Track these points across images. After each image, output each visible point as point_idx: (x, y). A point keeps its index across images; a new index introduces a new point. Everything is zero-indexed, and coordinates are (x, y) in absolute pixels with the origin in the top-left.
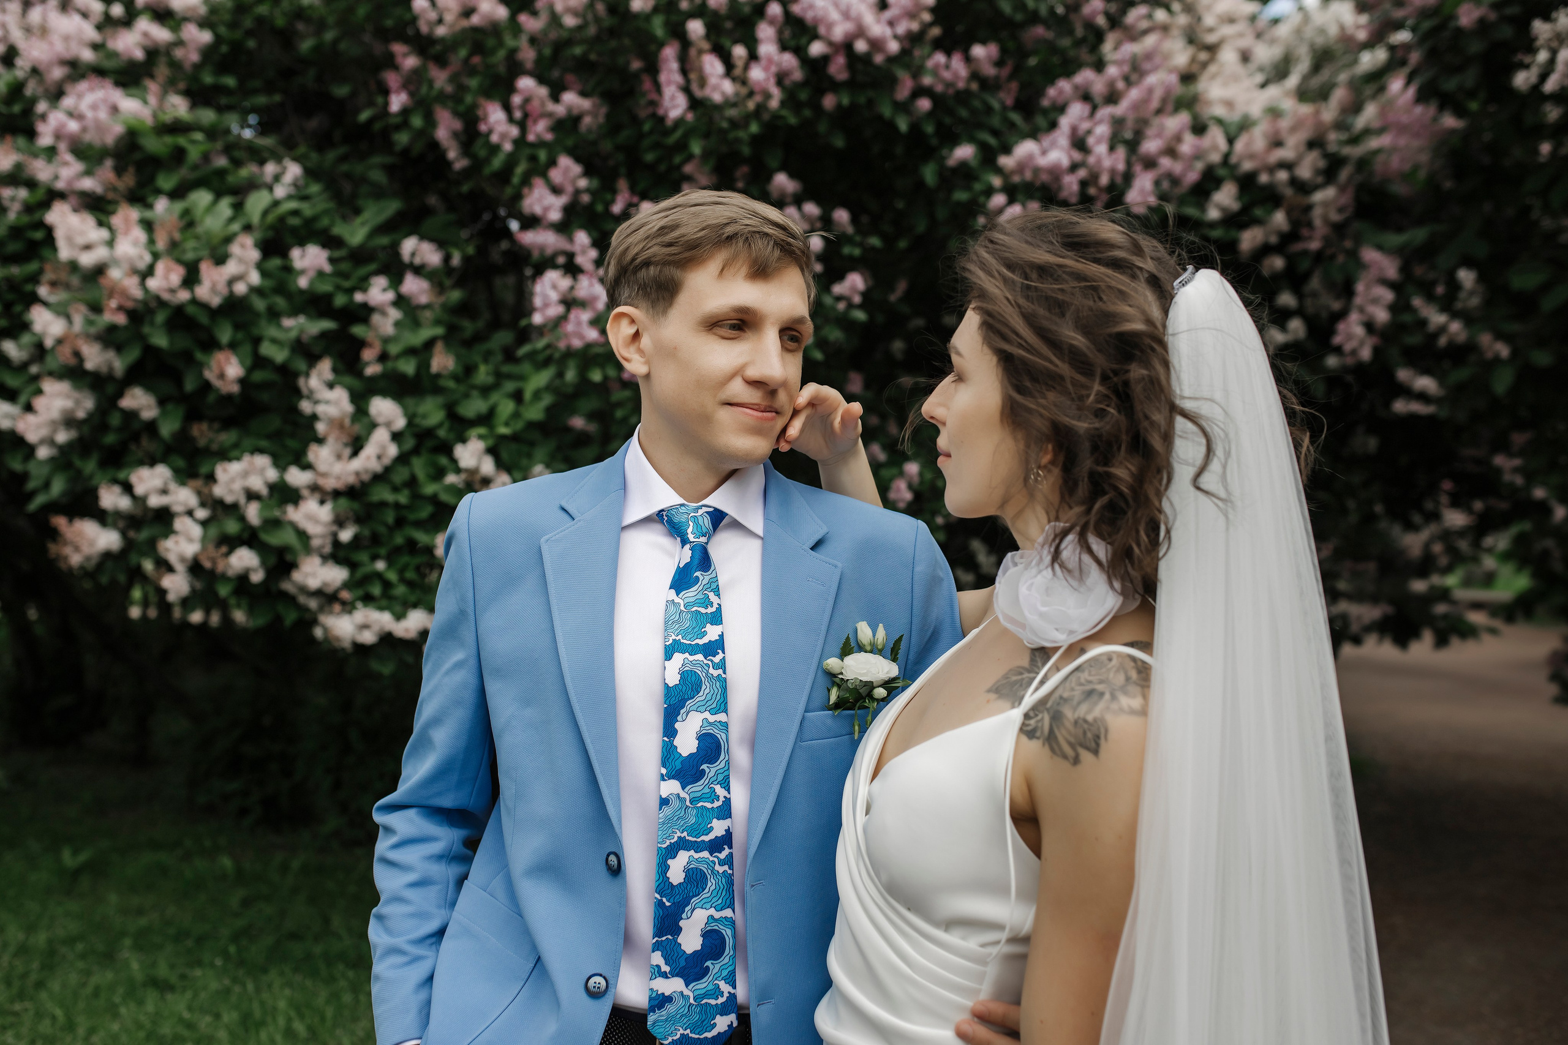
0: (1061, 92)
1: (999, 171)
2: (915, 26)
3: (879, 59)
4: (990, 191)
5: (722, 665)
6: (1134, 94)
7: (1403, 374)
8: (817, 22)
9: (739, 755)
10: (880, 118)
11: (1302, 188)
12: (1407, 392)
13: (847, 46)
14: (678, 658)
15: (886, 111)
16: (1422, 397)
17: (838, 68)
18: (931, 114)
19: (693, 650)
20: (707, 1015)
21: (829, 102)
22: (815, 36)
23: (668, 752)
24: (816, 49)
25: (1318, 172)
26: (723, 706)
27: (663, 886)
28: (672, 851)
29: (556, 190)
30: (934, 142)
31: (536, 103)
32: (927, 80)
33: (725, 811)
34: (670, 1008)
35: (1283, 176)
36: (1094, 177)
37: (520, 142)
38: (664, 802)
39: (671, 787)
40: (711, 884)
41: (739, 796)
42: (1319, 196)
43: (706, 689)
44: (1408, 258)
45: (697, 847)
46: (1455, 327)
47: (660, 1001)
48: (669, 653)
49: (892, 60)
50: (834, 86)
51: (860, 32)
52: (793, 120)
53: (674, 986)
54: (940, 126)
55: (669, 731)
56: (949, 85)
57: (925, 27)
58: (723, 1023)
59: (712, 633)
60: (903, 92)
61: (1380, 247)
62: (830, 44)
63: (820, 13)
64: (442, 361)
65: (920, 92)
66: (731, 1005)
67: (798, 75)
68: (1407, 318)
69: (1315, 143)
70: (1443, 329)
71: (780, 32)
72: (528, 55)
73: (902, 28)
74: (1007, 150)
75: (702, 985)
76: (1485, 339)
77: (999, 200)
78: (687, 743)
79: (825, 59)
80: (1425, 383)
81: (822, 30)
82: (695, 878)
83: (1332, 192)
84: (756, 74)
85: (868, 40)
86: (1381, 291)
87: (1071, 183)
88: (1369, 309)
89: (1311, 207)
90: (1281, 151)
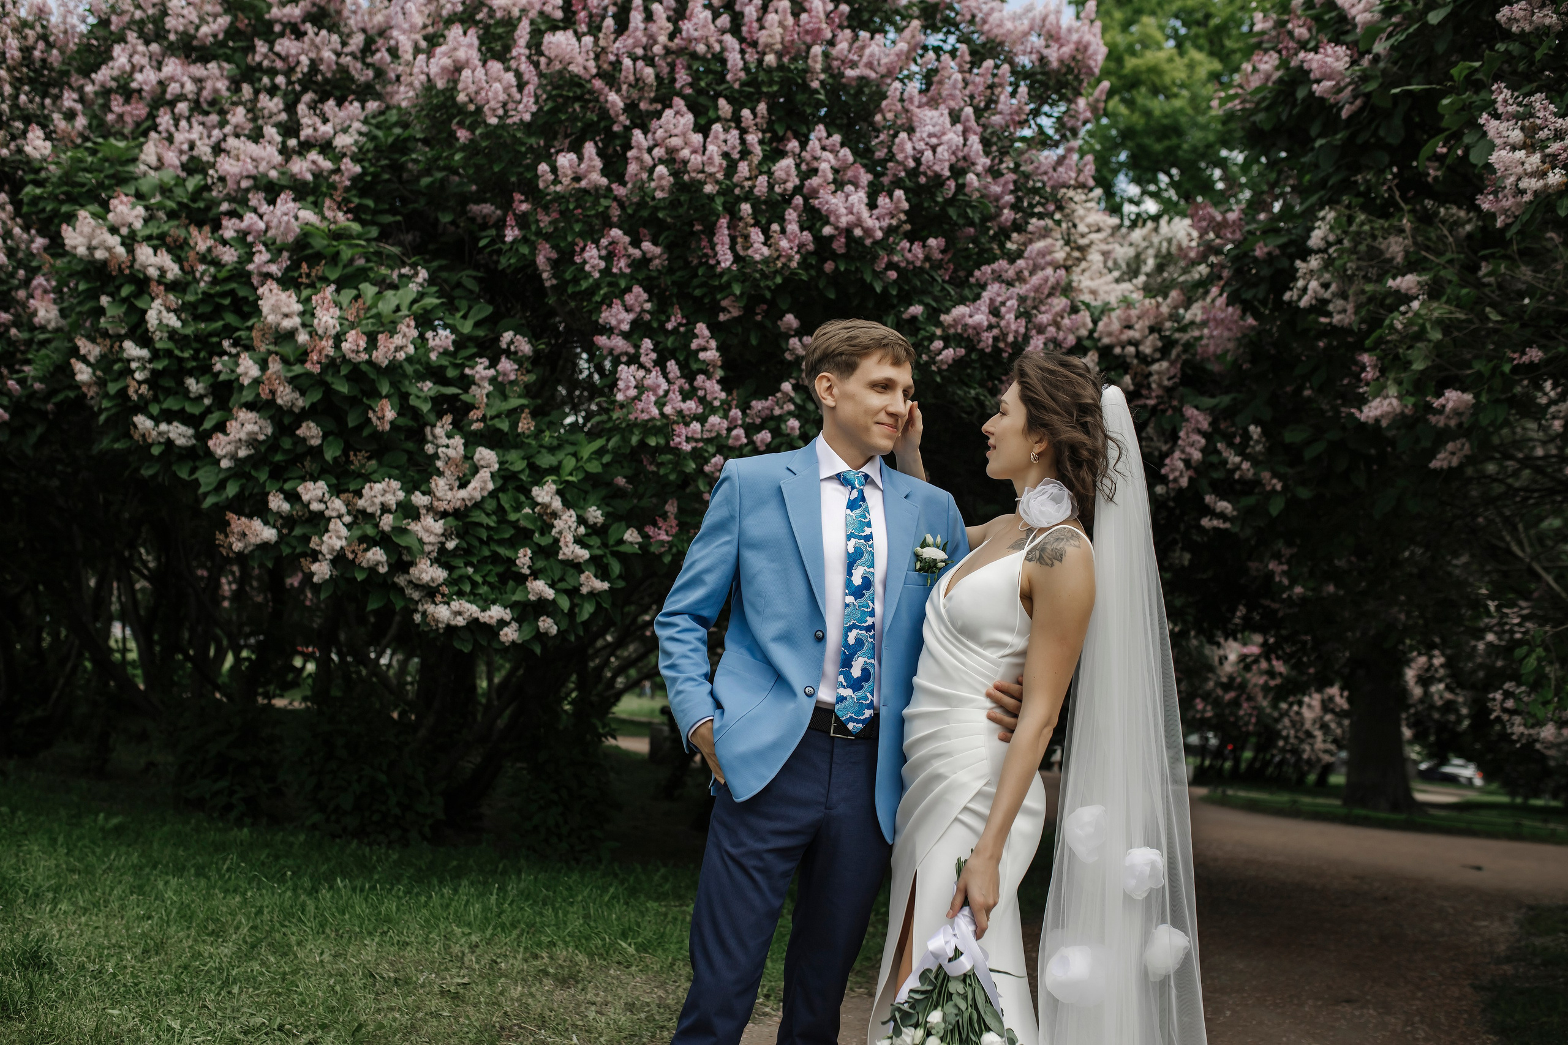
0: (984, 274)
1: (939, 324)
2: (894, 222)
3: (868, 242)
4: (932, 338)
5: (872, 546)
6: (1035, 280)
7: (1209, 499)
8: (830, 212)
9: (878, 587)
10: (863, 280)
11: (1146, 360)
12: (1211, 512)
13: (848, 231)
14: (853, 541)
15: (868, 278)
16: (1222, 516)
17: (839, 246)
18: (895, 281)
19: (860, 537)
20: (861, 708)
21: (829, 266)
22: (827, 222)
23: (849, 583)
24: (827, 230)
25: (1156, 350)
26: (872, 565)
27: (846, 644)
28: (850, 629)
29: (628, 310)
30: (895, 301)
31: (620, 247)
32: (896, 259)
33: (872, 614)
34: (845, 703)
35: (1131, 350)
36: (1005, 335)
37: (606, 272)
38: (847, 605)
39: (850, 599)
40: (866, 646)
41: (878, 608)
42: (1155, 367)
43: (865, 556)
44: (1216, 416)
45: (861, 628)
46: (1246, 466)
47: (841, 699)
48: (849, 537)
49: (876, 243)
50: (834, 256)
52: (805, 278)
53: (847, 692)
54: (900, 289)
55: (850, 573)
56: (908, 262)
57: (901, 223)
58: (868, 713)
59: (868, 531)
60: (881, 265)
61: (1195, 406)
62: (837, 228)
63: (833, 207)
64: (526, 424)
65: (891, 266)
66: (871, 706)
67: (811, 247)
68: (1214, 458)
69: (1154, 328)
70: (1238, 466)
71: (799, 216)
72: (615, 212)
73: (885, 223)
74: (947, 311)
75: (860, 693)
76: (1266, 477)
77: (938, 344)
78: (857, 580)
79: (831, 238)
80: (1224, 506)
81: (832, 219)
82: (859, 643)
83: (1165, 364)
84: (784, 244)
85: (863, 229)
86: (1196, 437)
87: (988, 338)
88: (1188, 449)
89: (1150, 374)
90: (1131, 333)
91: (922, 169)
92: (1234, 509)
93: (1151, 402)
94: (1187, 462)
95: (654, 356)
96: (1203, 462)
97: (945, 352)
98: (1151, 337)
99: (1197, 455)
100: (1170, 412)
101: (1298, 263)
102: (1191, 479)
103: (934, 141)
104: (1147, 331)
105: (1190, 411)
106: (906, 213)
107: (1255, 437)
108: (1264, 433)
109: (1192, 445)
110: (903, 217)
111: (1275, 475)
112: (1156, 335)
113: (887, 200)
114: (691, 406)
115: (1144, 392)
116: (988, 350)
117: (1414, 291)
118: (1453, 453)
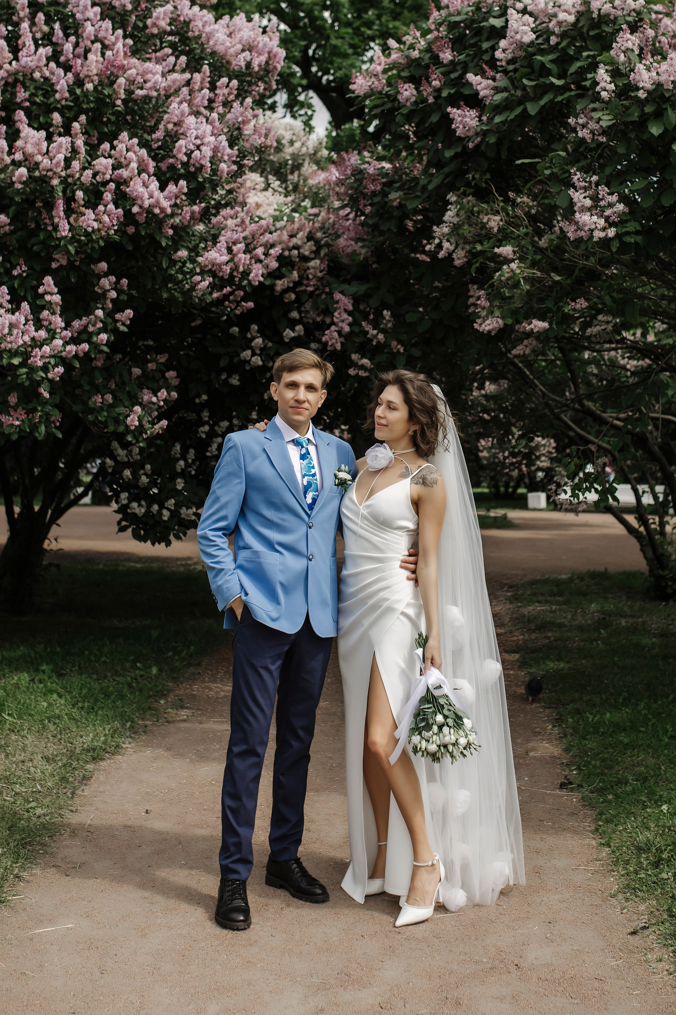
1: (198, 263)
5: (316, 480)
7: (354, 357)
11: (305, 259)
12: (354, 365)
14: (306, 478)
16: (363, 367)
17: (142, 218)
19: (310, 476)
24: (134, 209)
25: (312, 252)
26: (317, 491)
35: (295, 252)
36: (237, 266)
42: (312, 264)
43: (313, 486)
44: (356, 300)
46: (381, 337)
48: (304, 476)
51: (157, 204)
54: (174, 242)
55: (305, 497)
59: (313, 471)
61: (342, 292)
68: (356, 329)
69: (310, 237)
70: (375, 336)
71: (112, 196)
74: (201, 254)
76: (394, 344)
78: (309, 501)
79: (137, 214)
80: (365, 362)
83: (318, 262)
84: (106, 218)
85: (160, 208)
86: (345, 316)
87: (227, 269)
88: (340, 324)
89: (308, 268)
90: (294, 240)
91: (192, 161)
92: (372, 363)
93: (310, 289)
94: (340, 333)
95: (8, 297)
96: (351, 332)
97: (203, 283)
98: (309, 244)
99: (347, 329)
100: (324, 296)
101: (435, 228)
102: (342, 343)
103: (198, 142)
104: (306, 240)
105: (338, 296)
106: (185, 194)
107: (387, 318)
108: (392, 315)
109: (343, 321)
110: (184, 197)
111: (400, 342)
112: (312, 243)
113: (174, 187)
114: (43, 334)
115: (305, 282)
116: (226, 277)
117: (511, 256)
118: (526, 346)
